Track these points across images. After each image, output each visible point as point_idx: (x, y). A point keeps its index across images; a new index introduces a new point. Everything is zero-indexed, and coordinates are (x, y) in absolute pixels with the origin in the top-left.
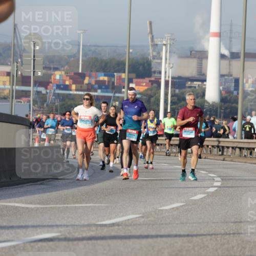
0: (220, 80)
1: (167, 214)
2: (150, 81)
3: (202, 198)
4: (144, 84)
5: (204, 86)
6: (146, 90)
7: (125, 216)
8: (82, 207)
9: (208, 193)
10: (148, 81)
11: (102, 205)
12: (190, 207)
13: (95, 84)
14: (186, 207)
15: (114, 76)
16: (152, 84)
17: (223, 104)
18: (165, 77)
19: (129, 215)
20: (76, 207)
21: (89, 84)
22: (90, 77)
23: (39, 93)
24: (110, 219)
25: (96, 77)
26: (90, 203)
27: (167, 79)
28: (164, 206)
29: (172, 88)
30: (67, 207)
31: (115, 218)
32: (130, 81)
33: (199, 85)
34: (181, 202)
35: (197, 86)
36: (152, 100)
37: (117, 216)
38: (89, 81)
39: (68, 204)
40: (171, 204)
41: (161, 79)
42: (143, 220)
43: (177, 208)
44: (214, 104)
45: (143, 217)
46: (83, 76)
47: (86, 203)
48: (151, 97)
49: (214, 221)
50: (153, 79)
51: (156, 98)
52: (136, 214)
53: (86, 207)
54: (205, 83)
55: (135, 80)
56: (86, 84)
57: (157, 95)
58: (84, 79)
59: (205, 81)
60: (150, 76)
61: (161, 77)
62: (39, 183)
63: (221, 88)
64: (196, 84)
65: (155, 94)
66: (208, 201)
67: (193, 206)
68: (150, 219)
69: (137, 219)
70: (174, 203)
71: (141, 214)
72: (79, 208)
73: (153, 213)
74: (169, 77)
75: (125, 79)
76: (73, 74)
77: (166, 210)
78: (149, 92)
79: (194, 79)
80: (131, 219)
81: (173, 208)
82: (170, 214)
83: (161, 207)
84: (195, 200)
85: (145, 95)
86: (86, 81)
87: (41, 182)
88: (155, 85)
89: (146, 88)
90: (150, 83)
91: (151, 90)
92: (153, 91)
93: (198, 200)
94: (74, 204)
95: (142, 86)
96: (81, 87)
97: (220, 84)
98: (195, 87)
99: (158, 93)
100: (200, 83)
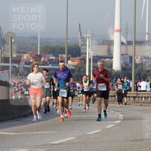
0: (121, 57)
1: (91, 137)
2: (80, 59)
3: (112, 127)
4: (77, 61)
5: (112, 61)
6: (78, 64)
7: (67, 138)
8: (41, 133)
9: (115, 124)
10: (79, 59)
11: (54, 132)
12: (105, 132)
13: (48, 61)
14: (103, 132)
15: (58, 56)
16: (81, 61)
17: (123, 71)
18: (89, 56)
19: (69, 137)
20: (38, 134)
21: (44, 61)
22: (45, 57)
23: (14, 67)
24: (58, 140)
25: (48, 57)
26: (46, 131)
27: (90, 57)
28: (90, 132)
29: (93, 62)
30: (33, 134)
31: (61, 140)
32: (68, 59)
33: (109, 60)
34: (100, 130)
35: (107, 61)
36: (82, 70)
37: (62, 139)
38: (44, 59)
39: (33, 132)
40: (94, 130)
41: (86, 57)
42: (77, 140)
43: (98, 133)
44: (118, 72)
45: (77, 139)
46: (40, 57)
47: (44, 131)
48: (81, 68)
49: (120, 140)
50: (81, 57)
51: (83, 69)
52: (73, 137)
53: (44, 133)
54: (112, 59)
55: (71, 58)
56: (42, 61)
57: (84, 67)
58: (41, 58)
59: (112, 58)
60: (80, 56)
61: (86, 56)
62: (15, 120)
63: (122, 62)
64: (107, 60)
65: (83, 66)
66: (115, 128)
67: (107, 132)
68: (81, 140)
69: (74, 140)
70: (95, 130)
71: (76, 137)
72: (39, 134)
73: (83, 136)
74: (91, 56)
75: (65, 58)
76: (34, 56)
77: (91, 134)
78: (80, 65)
79: (106, 57)
80: (70, 140)
81: (95, 133)
82: (94, 137)
83: (88, 133)
84: (108, 128)
85: (77, 67)
86: (42, 59)
87: (17, 119)
88: (83, 61)
89: (78, 63)
90: (80, 60)
91: (81, 64)
92: (82, 65)
93: (110, 128)
94: (36, 132)
95: (76, 62)
96: (39, 63)
97: (121, 60)
98: (107, 62)
99: (85, 66)
100: (109, 59)
